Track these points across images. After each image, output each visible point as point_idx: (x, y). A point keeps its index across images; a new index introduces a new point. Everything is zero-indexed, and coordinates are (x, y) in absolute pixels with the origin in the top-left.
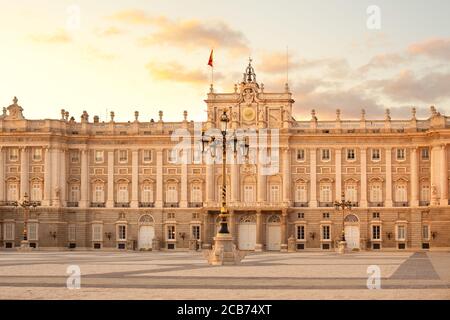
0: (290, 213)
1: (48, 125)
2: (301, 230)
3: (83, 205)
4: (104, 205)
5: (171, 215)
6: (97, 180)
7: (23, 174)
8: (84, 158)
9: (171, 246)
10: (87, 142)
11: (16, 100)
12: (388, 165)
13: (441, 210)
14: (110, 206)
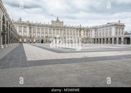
3: (32, 36)
6: (34, 32)
7: (23, 31)
8: (32, 28)
10: (33, 26)
11: (20, 18)
12: (76, 32)
13: (83, 39)
14: (36, 36)
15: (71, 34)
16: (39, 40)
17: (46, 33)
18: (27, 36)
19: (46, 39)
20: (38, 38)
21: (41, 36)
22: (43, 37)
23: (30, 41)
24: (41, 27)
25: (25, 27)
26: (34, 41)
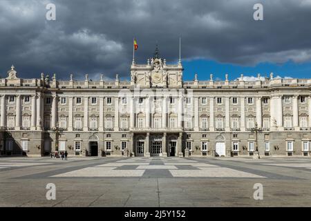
2: (189, 144)
5: (109, 135)
7: (18, 111)
12: (243, 107)
13: (279, 133)
14: (70, 130)
15: (221, 116)
16: (78, 143)
18: (33, 129)
19: (108, 139)
20: (78, 136)
21: (85, 129)
22: (93, 131)
25: (27, 99)
26: (63, 146)
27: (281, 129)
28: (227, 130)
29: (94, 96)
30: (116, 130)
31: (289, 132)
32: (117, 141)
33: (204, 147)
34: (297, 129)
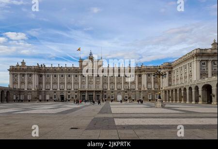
0: (103, 91)
1: (33, 67)
2: (105, 96)
3: (43, 90)
4: (49, 89)
5: (69, 92)
6: (48, 83)
7: (26, 81)
8: (44, 76)
9: (69, 101)
10: (45, 72)
11: (23, 60)
14: (51, 90)
16: (55, 96)
17: (69, 83)
18: (33, 89)
19: (69, 94)
20: (55, 92)
21: (58, 90)
22: (62, 90)
23: (40, 99)
24: (59, 72)
25: (31, 75)
26: (48, 97)
27: (146, 89)
28: (123, 89)
29: (62, 74)
30: (73, 89)
31: (149, 90)
32: (73, 94)
33: (112, 97)
34: (153, 89)
